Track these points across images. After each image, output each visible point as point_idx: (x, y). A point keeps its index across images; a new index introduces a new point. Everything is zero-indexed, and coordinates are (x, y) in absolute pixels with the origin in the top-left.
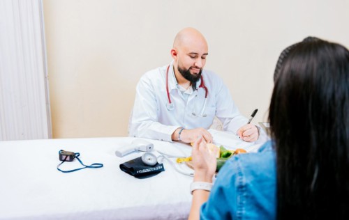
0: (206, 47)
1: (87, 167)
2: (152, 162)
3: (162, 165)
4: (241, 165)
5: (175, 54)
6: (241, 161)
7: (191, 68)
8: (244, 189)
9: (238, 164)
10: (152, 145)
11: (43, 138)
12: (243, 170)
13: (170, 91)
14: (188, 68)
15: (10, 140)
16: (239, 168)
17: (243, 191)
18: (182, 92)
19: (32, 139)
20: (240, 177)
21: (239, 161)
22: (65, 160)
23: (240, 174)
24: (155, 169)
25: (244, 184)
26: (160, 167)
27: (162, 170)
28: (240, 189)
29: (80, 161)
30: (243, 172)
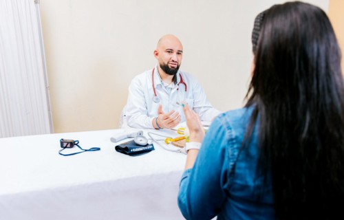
0: (181, 45)
1: (86, 150)
2: (143, 143)
3: (152, 145)
4: (228, 120)
5: (157, 54)
6: (229, 116)
7: (168, 63)
8: (234, 141)
9: (226, 119)
10: (142, 132)
11: (46, 133)
12: (231, 124)
13: (155, 87)
14: (166, 63)
15: (17, 136)
16: (227, 123)
17: (233, 144)
18: (166, 87)
19: (36, 134)
20: (229, 131)
21: (226, 117)
22: (66, 147)
23: (229, 128)
24: (146, 148)
25: (234, 137)
26: (151, 147)
27: (152, 149)
28: (230, 142)
29: (80, 147)
30: (231, 126)
